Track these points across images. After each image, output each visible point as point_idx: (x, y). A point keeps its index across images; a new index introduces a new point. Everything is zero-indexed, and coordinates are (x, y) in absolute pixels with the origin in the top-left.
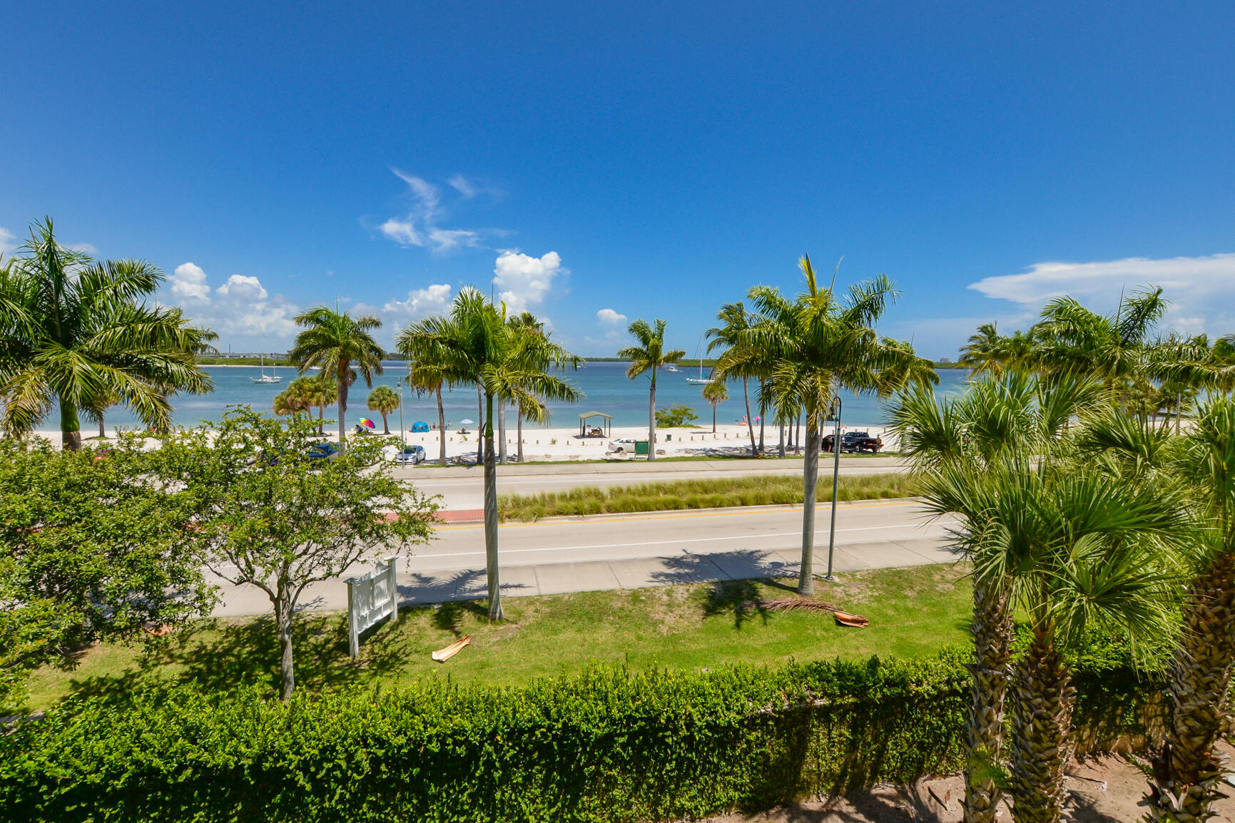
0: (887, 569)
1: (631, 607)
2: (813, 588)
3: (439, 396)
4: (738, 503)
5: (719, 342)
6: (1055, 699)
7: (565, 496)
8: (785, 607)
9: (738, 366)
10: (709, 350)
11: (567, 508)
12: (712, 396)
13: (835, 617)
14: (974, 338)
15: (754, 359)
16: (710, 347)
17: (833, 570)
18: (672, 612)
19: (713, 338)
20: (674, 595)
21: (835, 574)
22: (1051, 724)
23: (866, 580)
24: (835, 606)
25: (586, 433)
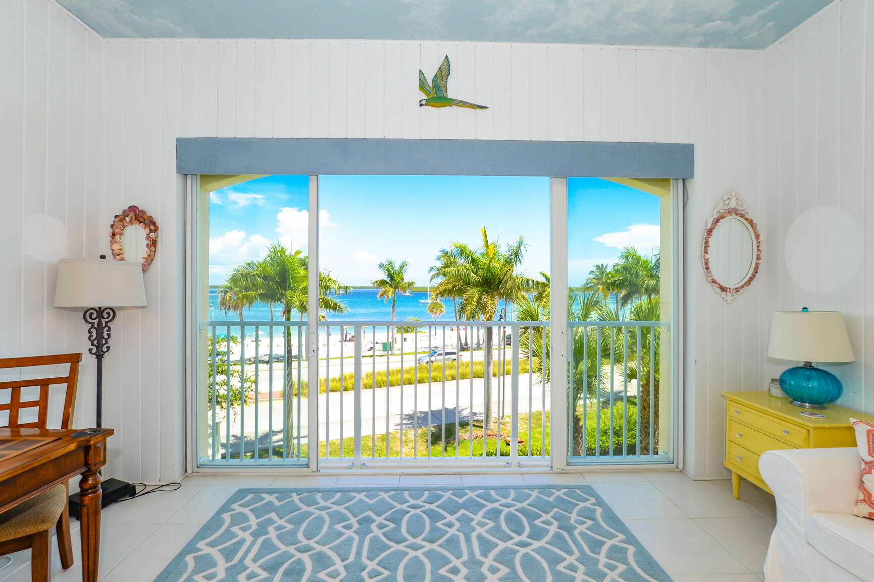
0: (537, 412)
1: (381, 445)
2: (493, 426)
3: (241, 314)
4: (450, 378)
5: (438, 275)
6: (578, 439)
7: (335, 379)
8: (477, 437)
9: (445, 291)
10: (431, 280)
11: (337, 387)
12: (435, 311)
13: (506, 440)
14: (592, 272)
15: (454, 286)
16: (432, 278)
17: (505, 414)
18: (407, 445)
19: (433, 273)
20: (408, 435)
21: (506, 416)
22: (577, 451)
23: (524, 419)
24: (506, 434)
25: (348, 339)
